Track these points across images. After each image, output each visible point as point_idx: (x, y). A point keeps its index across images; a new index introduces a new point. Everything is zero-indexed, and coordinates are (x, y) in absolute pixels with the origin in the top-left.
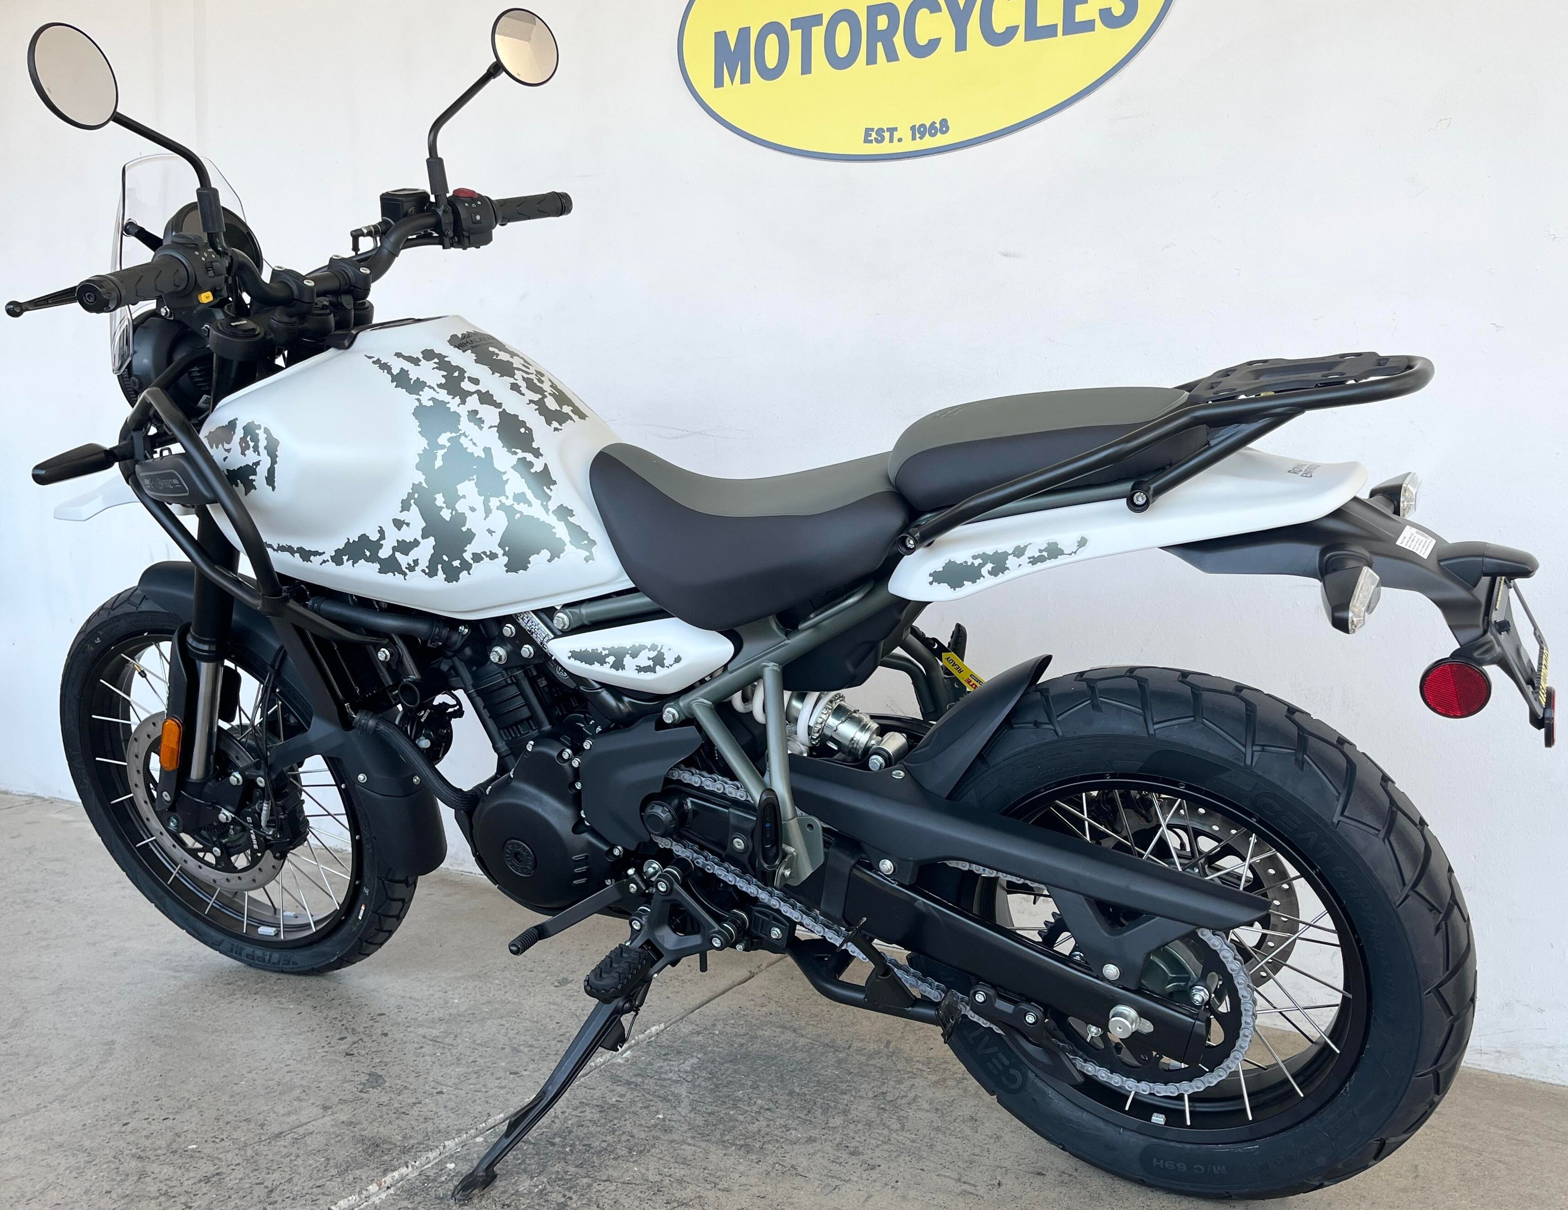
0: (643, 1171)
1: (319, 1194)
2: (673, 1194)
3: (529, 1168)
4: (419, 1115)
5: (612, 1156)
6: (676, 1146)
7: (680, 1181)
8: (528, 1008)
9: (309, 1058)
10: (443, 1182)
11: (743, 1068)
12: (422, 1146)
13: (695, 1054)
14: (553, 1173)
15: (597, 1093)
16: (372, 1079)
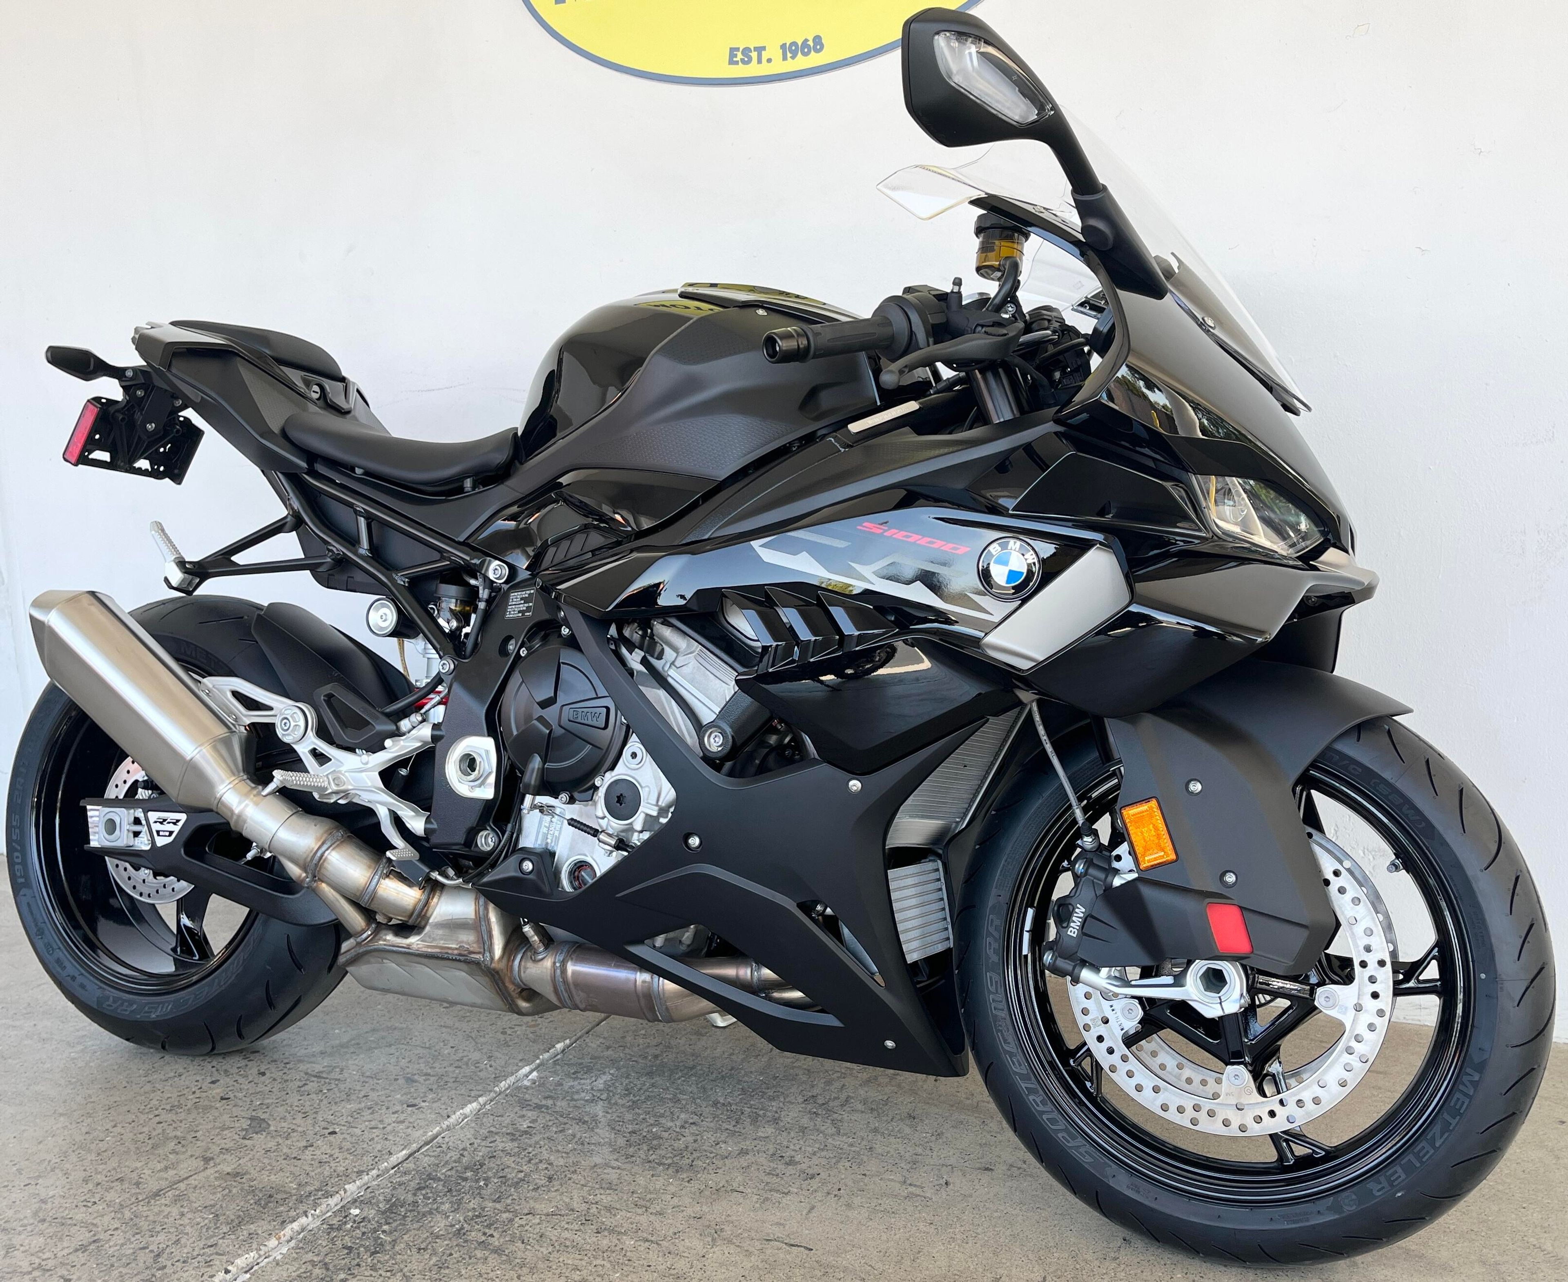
0: (567, 1200)
1: (211, 1255)
2: (603, 1223)
3: (443, 1207)
4: (312, 1160)
5: (531, 1188)
6: (599, 1170)
7: (609, 1209)
8: (417, 1033)
9: (180, 1106)
10: (349, 1231)
11: (661, 1082)
12: (320, 1193)
13: (607, 1070)
14: (469, 1211)
15: (507, 1121)
16: (254, 1124)
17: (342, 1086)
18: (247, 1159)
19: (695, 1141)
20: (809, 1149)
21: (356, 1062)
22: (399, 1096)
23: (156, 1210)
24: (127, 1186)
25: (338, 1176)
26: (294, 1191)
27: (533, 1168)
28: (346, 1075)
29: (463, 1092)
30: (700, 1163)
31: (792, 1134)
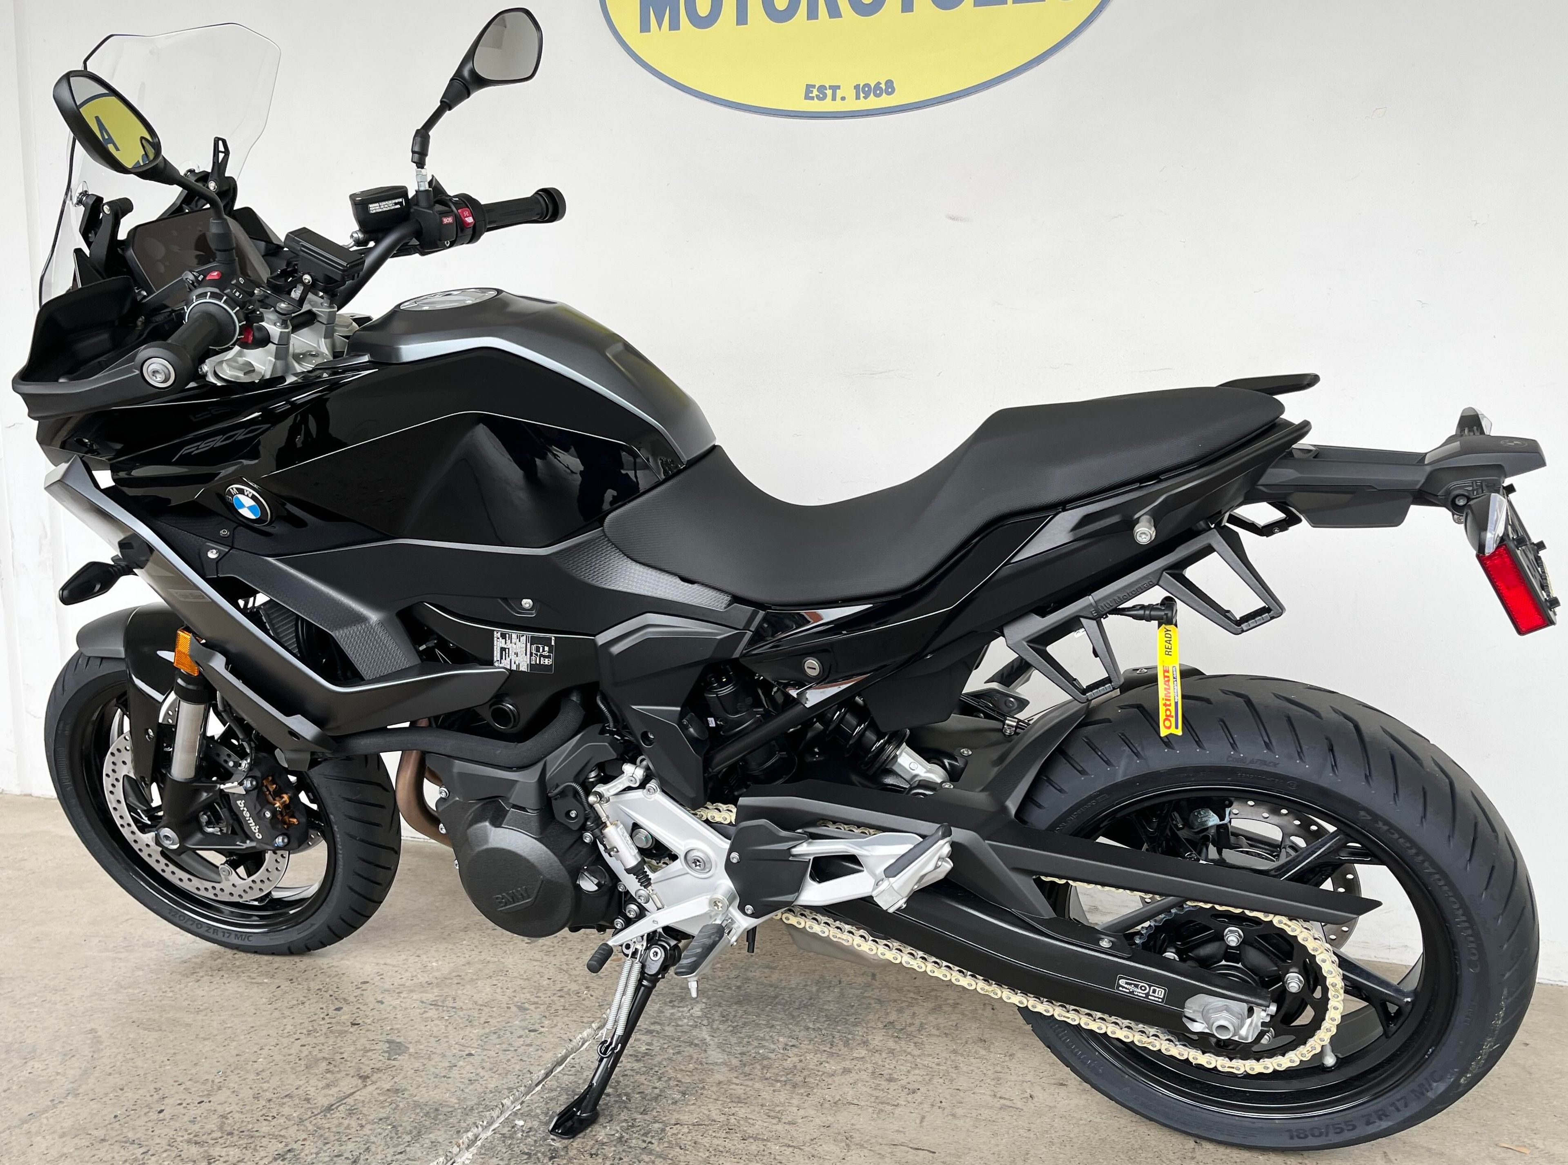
0: (706, 1112)
1: (404, 1160)
2: (745, 1131)
4: (461, 1078)
5: (669, 1101)
6: (724, 1086)
8: (511, 967)
9: (315, 1030)
10: (522, 1139)
11: (751, 1009)
12: (481, 1107)
16: (393, 1046)
17: (461, 1014)
18: (400, 1077)
19: (801, 1061)
20: (902, 1067)
21: (464, 991)
22: (517, 1022)
23: (336, 1122)
24: (297, 1101)
25: (491, 1092)
26: (457, 1106)
27: (665, 1085)
28: (461, 1004)
29: (574, 1018)
30: (812, 1080)
31: (884, 1055)
